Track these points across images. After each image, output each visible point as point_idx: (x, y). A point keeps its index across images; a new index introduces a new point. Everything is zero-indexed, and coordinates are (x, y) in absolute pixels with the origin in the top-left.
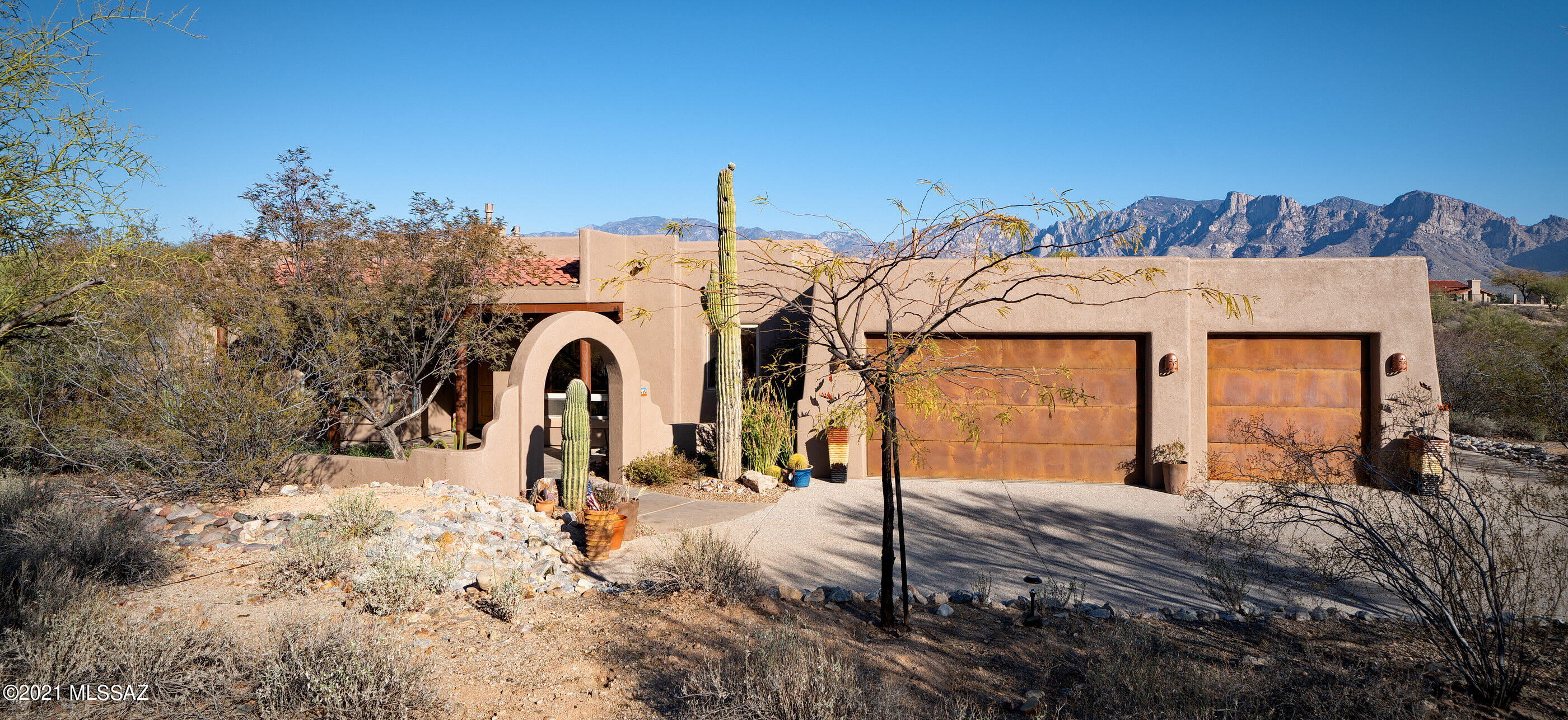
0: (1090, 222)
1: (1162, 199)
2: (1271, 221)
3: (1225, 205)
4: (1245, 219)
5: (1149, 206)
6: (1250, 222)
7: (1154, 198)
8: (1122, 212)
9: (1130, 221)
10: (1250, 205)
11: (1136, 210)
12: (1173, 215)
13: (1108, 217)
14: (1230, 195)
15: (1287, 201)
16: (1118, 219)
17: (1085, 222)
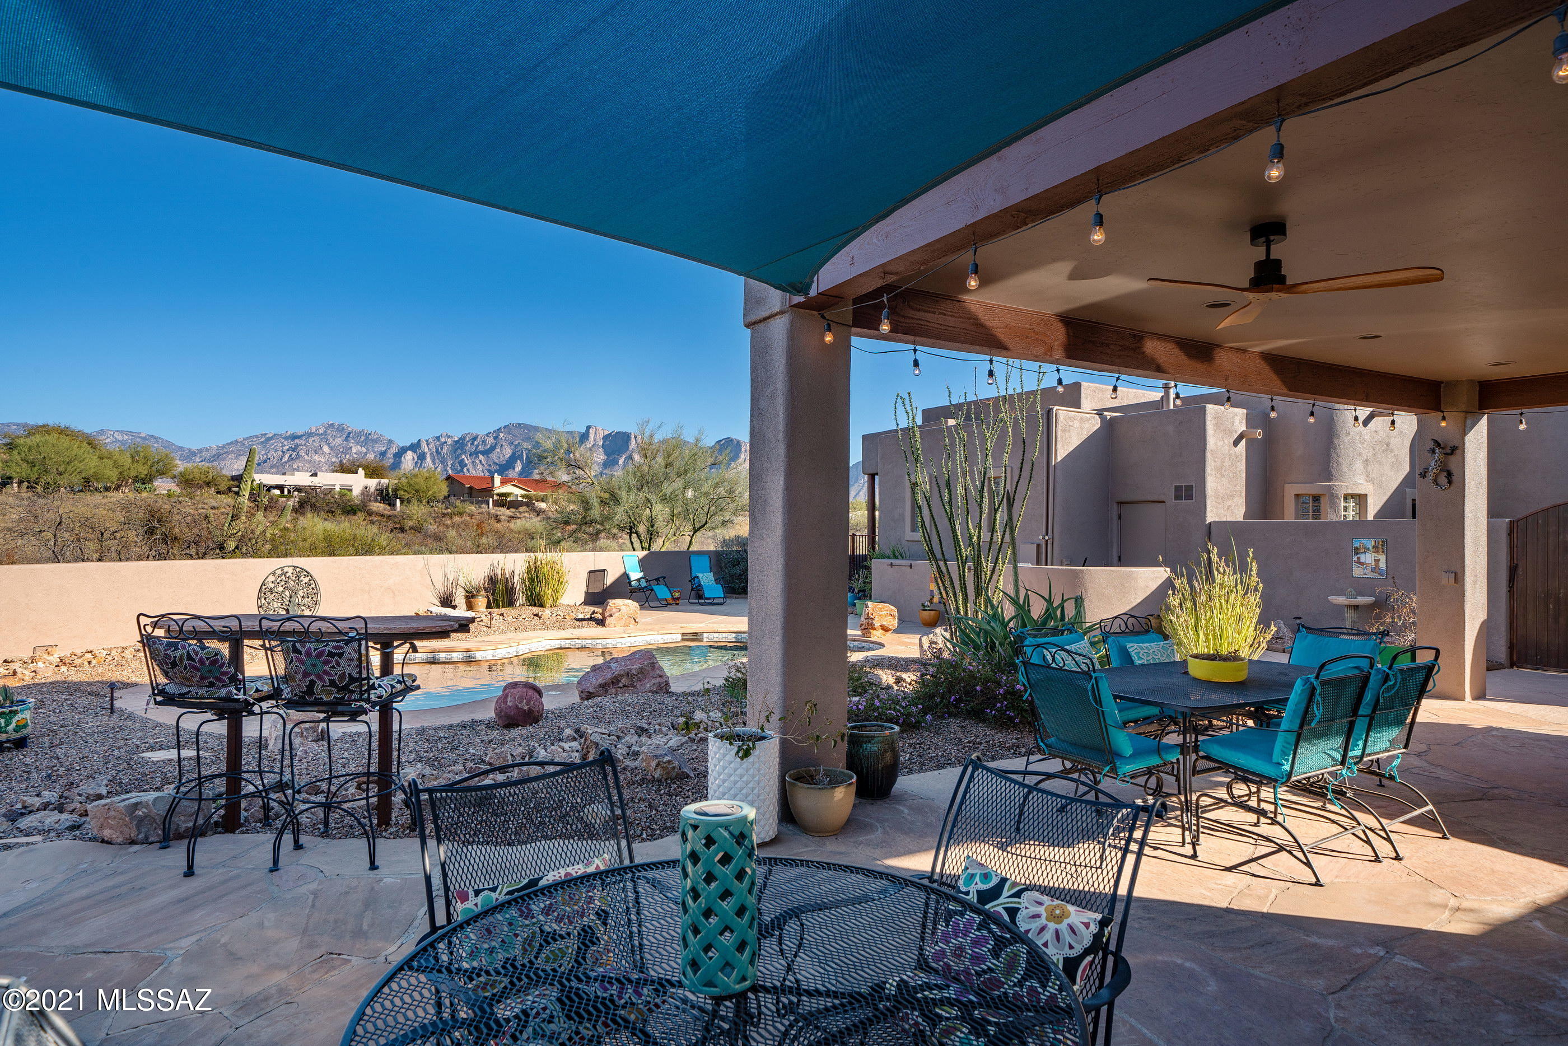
0: (456, 442)
1: (527, 427)
2: (623, 453)
3: (584, 437)
4: (601, 450)
5: (515, 432)
6: (606, 453)
7: (520, 424)
8: (488, 435)
9: (496, 444)
10: (605, 438)
11: (502, 435)
12: (538, 443)
13: (475, 439)
14: (588, 428)
15: (635, 437)
16: (484, 441)
17: (450, 441)
